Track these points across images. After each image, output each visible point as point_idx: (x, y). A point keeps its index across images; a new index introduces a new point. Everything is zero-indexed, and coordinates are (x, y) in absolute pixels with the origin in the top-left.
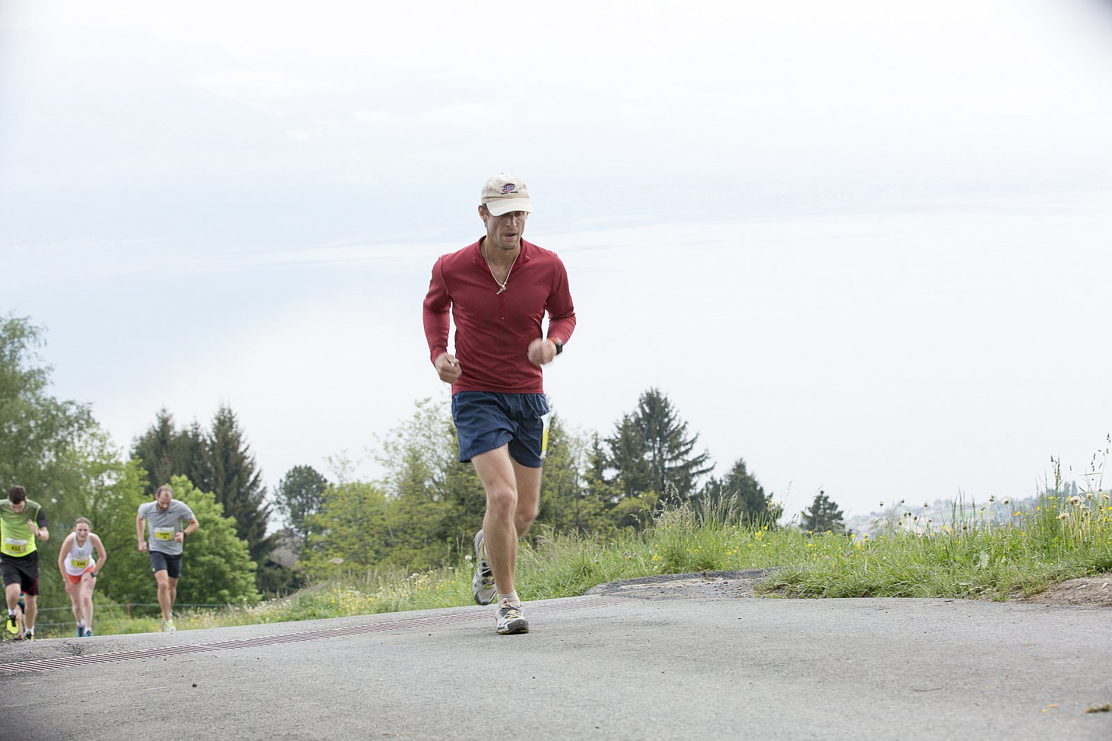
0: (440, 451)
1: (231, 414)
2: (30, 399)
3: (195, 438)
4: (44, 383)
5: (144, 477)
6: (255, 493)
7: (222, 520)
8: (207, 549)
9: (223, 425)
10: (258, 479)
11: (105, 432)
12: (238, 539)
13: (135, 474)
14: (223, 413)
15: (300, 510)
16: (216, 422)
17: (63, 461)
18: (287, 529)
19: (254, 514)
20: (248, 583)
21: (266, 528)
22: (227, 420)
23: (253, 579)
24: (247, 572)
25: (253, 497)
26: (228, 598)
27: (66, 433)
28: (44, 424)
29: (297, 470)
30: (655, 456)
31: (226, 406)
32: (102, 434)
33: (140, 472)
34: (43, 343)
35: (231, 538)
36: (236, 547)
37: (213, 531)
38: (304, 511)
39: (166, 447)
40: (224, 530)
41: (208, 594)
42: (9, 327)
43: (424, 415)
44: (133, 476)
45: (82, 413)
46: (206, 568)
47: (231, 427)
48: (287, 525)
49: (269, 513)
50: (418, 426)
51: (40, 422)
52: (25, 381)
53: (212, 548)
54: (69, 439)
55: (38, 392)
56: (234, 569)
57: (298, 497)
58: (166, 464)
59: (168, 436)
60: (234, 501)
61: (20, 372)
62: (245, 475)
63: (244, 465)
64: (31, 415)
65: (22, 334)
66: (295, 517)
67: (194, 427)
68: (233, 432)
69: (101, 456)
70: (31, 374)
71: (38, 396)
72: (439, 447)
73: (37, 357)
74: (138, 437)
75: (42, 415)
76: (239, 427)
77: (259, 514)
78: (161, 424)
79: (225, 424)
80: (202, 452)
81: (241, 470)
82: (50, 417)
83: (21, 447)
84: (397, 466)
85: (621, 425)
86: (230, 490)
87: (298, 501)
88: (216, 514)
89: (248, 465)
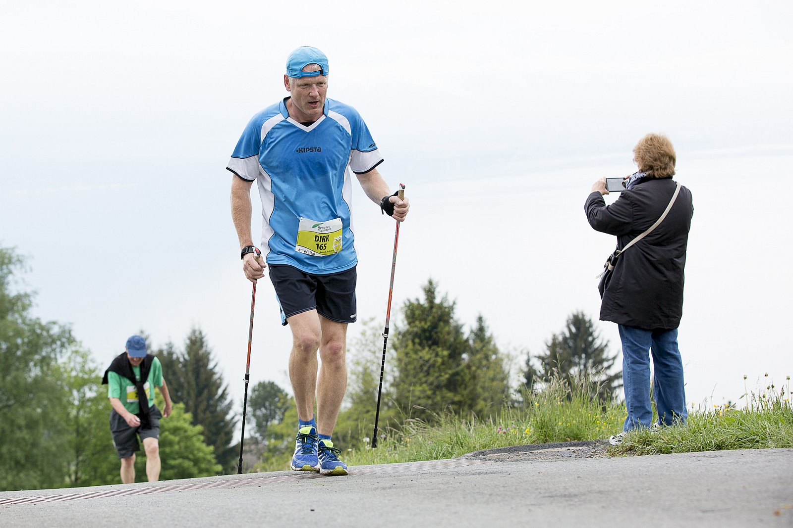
1: (201, 335)
2: (17, 319)
3: (170, 356)
4: (30, 305)
6: (223, 406)
7: (191, 427)
8: (177, 453)
9: (195, 345)
10: (227, 392)
11: (86, 349)
12: (205, 445)
14: (194, 333)
15: (263, 420)
16: (188, 342)
17: (47, 375)
18: (252, 437)
19: (222, 424)
21: (233, 436)
22: (198, 340)
25: (221, 408)
27: (49, 350)
28: (30, 342)
29: (261, 385)
30: (581, 371)
31: (197, 328)
32: (83, 351)
34: (28, 269)
35: (198, 444)
36: (203, 452)
37: (182, 438)
38: (267, 421)
40: (192, 437)
43: (369, 332)
45: (64, 332)
47: (201, 346)
48: (253, 434)
49: (235, 423)
50: (364, 342)
51: (26, 340)
52: (13, 304)
53: (182, 453)
54: (52, 356)
55: (24, 314)
57: (263, 410)
60: (204, 411)
61: (8, 295)
62: (214, 388)
63: (213, 379)
64: (19, 333)
66: (260, 427)
67: (169, 346)
68: (203, 351)
69: (83, 370)
70: (19, 297)
71: (24, 317)
75: (28, 334)
76: (209, 346)
77: (227, 424)
79: (196, 343)
80: (176, 368)
81: (211, 384)
82: (35, 335)
83: (9, 362)
85: (550, 343)
86: (201, 402)
87: (262, 412)
88: (186, 422)
89: (216, 381)
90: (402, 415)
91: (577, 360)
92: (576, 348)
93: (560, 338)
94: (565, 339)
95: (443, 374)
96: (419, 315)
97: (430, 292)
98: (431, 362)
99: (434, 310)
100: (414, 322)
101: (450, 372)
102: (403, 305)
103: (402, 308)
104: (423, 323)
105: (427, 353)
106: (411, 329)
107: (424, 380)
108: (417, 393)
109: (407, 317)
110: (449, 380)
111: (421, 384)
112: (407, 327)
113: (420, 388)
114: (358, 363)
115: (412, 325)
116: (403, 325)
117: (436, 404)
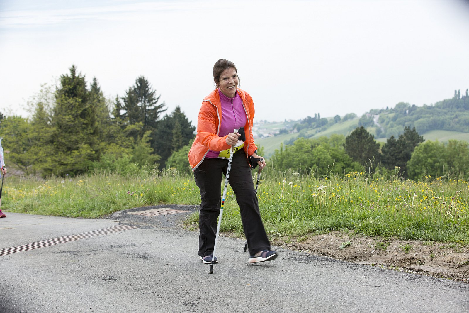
30: (142, 104)
43: (44, 90)
50: (42, 95)
72: (50, 104)
84: (33, 112)
85: (128, 92)
90: (59, 130)
91: (140, 99)
92: (140, 93)
93: (133, 89)
94: (135, 89)
95: (79, 110)
96: (68, 82)
97: (73, 71)
98: (73, 104)
99: (75, 80)
100: (65, 85)
101: (82, 109)
102: (60, 77)
103: (60, 79)
104: (69, 86)
105: (72, 100)
106: (64, 89)
107: (70, 113)
108: (67, 119)
109: (62, 83)
110: (82, 113)
111: (69, 115)
112: (62, 87)
113: (68, 117)
115: (65, 87)
116: (60, 86)
117: (76, 124)
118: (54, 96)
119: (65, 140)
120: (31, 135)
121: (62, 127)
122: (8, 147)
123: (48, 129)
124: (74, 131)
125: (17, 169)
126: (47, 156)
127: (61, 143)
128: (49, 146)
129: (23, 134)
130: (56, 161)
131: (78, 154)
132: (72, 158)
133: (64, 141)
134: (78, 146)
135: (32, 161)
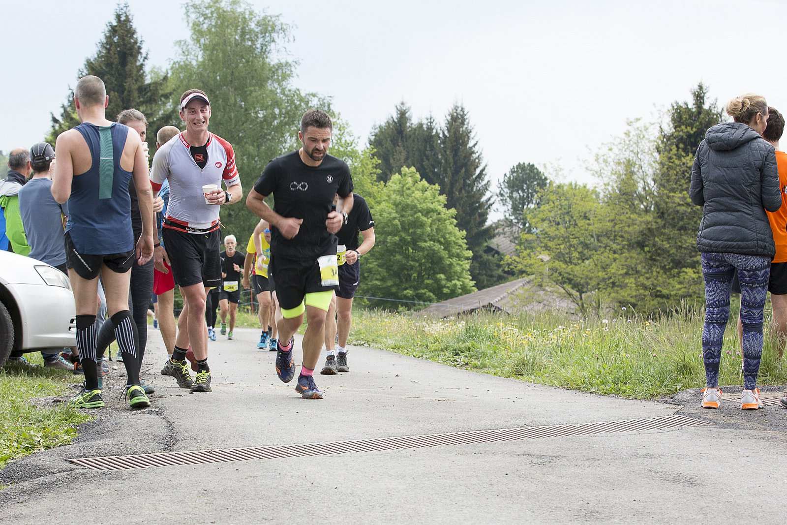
0: (646, 167)
1: (464, 112)
2: (277, 89)
3: (430, 131)
4: (289, 75)
5: (376, 165)
6: (480, 186)
7: (445, 210)
8: (429, 235)
9: (455, 122)
10: (484, 173)
11: (344, 122)
12: (457, 228)
13: (369, 162)
14: (457, 110)
15: (520, 203)
16: (449, 118)
18: (507, 219)
19: (477, 205)
20: (463, 269)
21: (487, 218)
22: (459, 116)
23: (468, 267)
24: (462, 259)
25: (478, 188)
26: (444, 282)
28: (287, 113)
29: (521, 167)
31: (459, 105)
32: (341, 124)
33: (374, 161)
34: (292, 39)
35: (451, 228)
36: (455, 236)
37: (435, 220)
38: (523, 205)
39: (402, 137)
40: (445, 220)
41: (427, 276)
42: (263, 23)
43: (633, 133)
44: (367, 164)
45: (323, 105)
46: (426, 253)
47: (463, 123)
48: (507, 216)
49: (491, 205)
50: (628, 142)
51: (284, 111)
52: (273, 72)
53: (434, 235)
55: (284, 83)
56: (451, 256)
57: (520, 192)
58: (400, 153)
59: (405, 127)
60: (460, 191)
61: (269, 65)
62: (473, 168)
63: (472, 158)
64: (277, 103)
65: (273, 30)
66: (516, 209)
67: (429, 120)
68: (464, 129)
70: (280, 66)
71: (283, 87)
72: (644, 163)
73: (286, 51)
74: (378, 126)
75: (286, 104)
76: (470, 125)
77: (481, 205)
78: (399, 116)
79: (457, 120)
80: (435, 144)
81: (469, 163)
82: (293, 106)
83: (266, 131)
84: (606, 177)
86: (457, 181)
87: (519, 193)
88: (440, 205)
89: (475, 159)
90: (659, 220)
96: (686, 119)
97: (699, 97)
99: (702, 116)
100: (680, 127)
102: (671, 108)
103: (669, 111)
104: (689, 129)
105: (690, 159)
106: (676, 134)
107: (685, 186)
108: (677, 200)
109: (673, 120)
111: (683, 190)
112: (674, 131)
113: (680, 195)
114: (619, 164)
115: (678, 129)
116: (669, 129)
117: (694, 212)
118: (654, 147)
119: (669, 243)
120: (600, 225)
121: (666, 216)
122: (547, 248)
123: (633, 216)
124: (690, 227)
125: (562, 297)
126: (627, 274)
127: (659, 249)
128: (634, 254)
129: (582, 223)
130: (645, 288)
131: (694, 276)
132: (680, 283)
133: (666, 245)
134: (695, 259)
135: (593, 283)
